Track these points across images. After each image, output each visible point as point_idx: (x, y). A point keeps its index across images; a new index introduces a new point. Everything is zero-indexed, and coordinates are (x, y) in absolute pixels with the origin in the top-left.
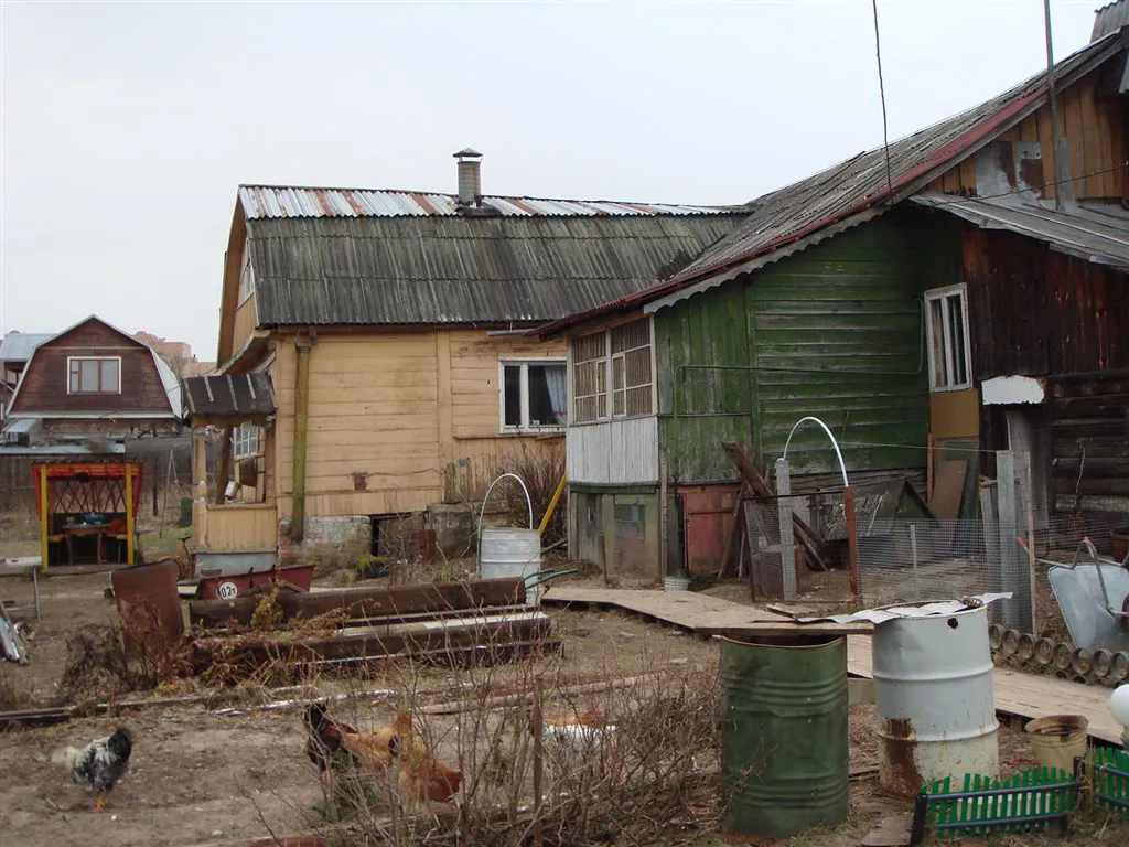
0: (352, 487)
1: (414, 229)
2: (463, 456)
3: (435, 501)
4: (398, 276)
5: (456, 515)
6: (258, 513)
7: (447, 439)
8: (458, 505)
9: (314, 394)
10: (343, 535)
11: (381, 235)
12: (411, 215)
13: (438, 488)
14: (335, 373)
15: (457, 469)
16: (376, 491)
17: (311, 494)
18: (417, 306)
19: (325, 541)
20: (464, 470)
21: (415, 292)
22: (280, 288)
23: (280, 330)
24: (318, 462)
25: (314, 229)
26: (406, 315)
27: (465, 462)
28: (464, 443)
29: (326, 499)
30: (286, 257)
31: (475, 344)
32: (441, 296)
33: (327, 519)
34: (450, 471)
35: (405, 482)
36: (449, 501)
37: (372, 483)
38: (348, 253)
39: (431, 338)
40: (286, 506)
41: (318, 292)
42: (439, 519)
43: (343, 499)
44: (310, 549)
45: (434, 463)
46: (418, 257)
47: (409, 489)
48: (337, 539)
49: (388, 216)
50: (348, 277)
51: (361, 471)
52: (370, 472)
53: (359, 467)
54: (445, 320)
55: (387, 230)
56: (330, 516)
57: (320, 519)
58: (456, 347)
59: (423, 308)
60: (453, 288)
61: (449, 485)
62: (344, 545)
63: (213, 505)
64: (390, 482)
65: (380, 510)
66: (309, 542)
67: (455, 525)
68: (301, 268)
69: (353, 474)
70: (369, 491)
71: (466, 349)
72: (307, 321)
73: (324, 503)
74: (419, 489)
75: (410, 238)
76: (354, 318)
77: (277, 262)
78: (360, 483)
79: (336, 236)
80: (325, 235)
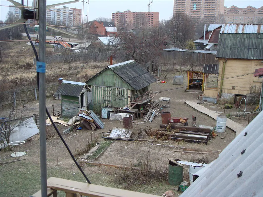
0: (232, 88)
1: (253, 36)
2: (255, 85)
3: (248, 93)
4: (246, 48)
5: (251, 97)
6: (214, 91)
7: (252, 82)
8: (252, 95)
9: (226, 70)
10: (229, 97)
11: (245, 38)
12: (253, 33)
13: (249, 91)
14: (230, 67)
15: (253, 88)
16: (236, 90)
17: (224, 89)
18: (248, 55)
19: (226, 98)
20: (255, 88)
21: (248, 51)
22: (222, 50)
23: (220, 58)
24: (226, 83)
25: (232, 36)
26: (245, 57)
27: (255, 86)
28: (255, 83)
29: (227, 90)
30: (225, 42)
31: (260, 63)
32: (254, 53)
33: (226, 94)
34: (251, 88)
35: (242, 89)
36: (251, 93)
37: (236, 88)
38: (238, 42)
39: (251, 61)
40: (219, 90)
41: (229, 51)
42: (247, 97)
43: (230, 90)
44: (222, 99)
45: (249, 86)
46: (252, 43)
47: (243, 90)
48: (228, 98)
49: (248, 33)
50: (236, 48)
51: (234, 86)
52: (236, 86)
53: (234, 85)
54: (253, 58)
55: (247, 36)
56: (227, 93)
57: (225, 94)
58: (256, 63)
59: (249, 55)
60: (257, 51)
61: (251, 90)
62: (229, 99)
63: (206, 89)
64: (239, 88)
65: (237, 93)
66: (222, 98)
67: (251, 99)
68: (227, 45)
69: (232, 86)
70: (235, 90)
71: (258, 64)
72: (225, 57)
73: (226, 91)
74: (245, 90)
75: (252, 38)
76: (234, 57)
77: (223, 44)
78: (233, 88)
79: (236, 38)
80: (234, 37)
